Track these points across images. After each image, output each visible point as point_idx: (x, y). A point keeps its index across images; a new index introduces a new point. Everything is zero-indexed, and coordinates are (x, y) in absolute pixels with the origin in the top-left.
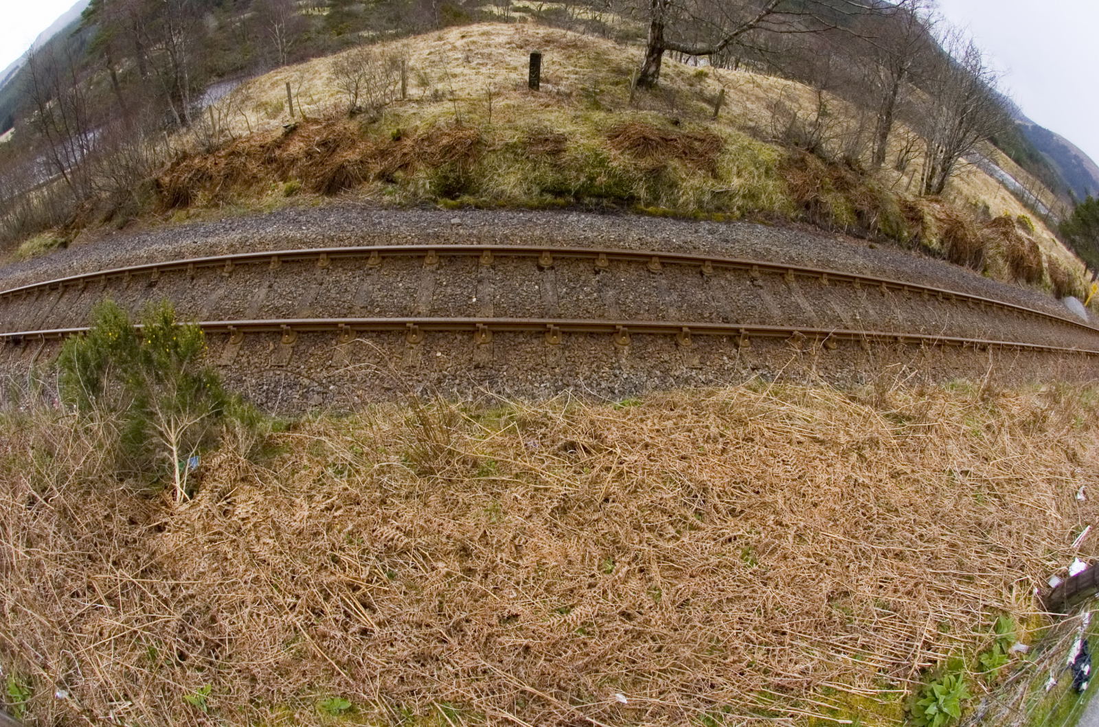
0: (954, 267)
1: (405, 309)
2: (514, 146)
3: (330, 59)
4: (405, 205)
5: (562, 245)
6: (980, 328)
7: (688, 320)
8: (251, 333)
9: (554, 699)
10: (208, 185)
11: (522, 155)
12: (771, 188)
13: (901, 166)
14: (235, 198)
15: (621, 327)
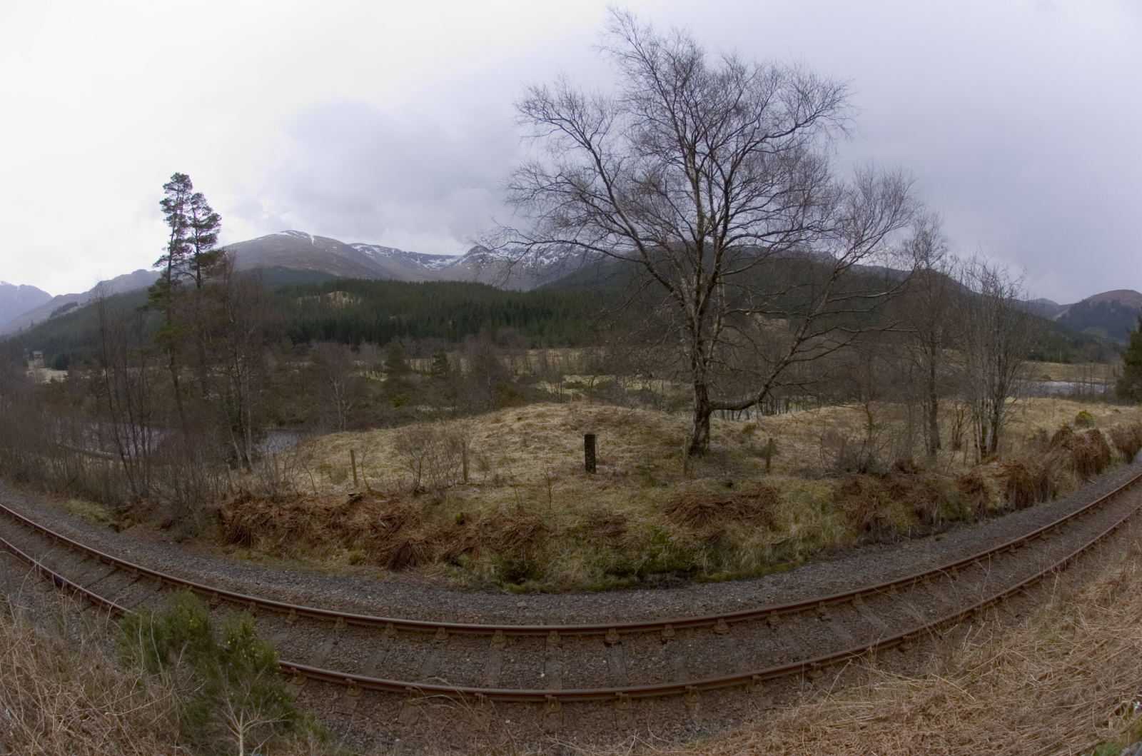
2: (576, 530)
3: (392, 433)
4: (471, 588)
5: (628, 621)
8: (314, 679)
10: (271, 533)
11: (584, 539)
12: (829, 523)
14: (299, 554)
15: (691, 687)
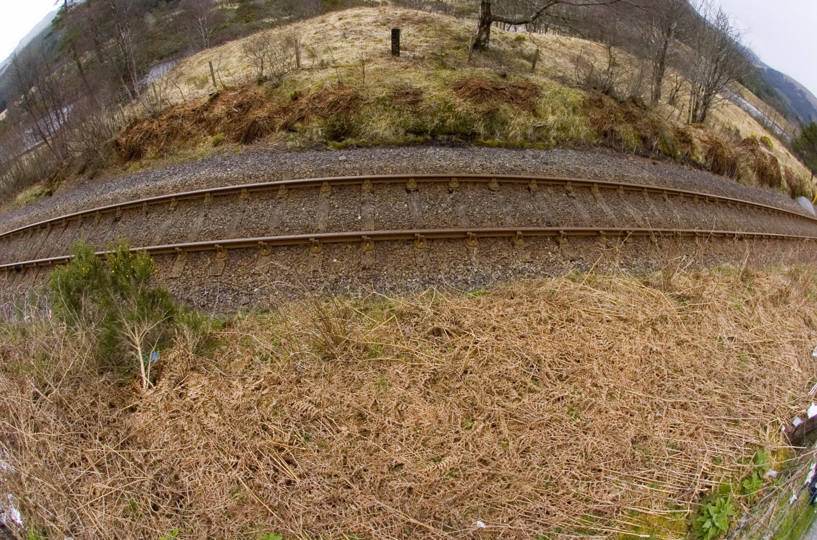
0: (716, 177)
1: (308, 227)
2: (384, 99)
3: (240, 42)
4: (304, 148)
5: (423, 173)
6: (738, 223)
7: (520, 226)
8: (193, 252)
9: (431, 528)
10: (155, 141)
11: (390, 106)
12: (577, 122)
13: (672, 101)
14: (176, 150)
15: (471, 233)
